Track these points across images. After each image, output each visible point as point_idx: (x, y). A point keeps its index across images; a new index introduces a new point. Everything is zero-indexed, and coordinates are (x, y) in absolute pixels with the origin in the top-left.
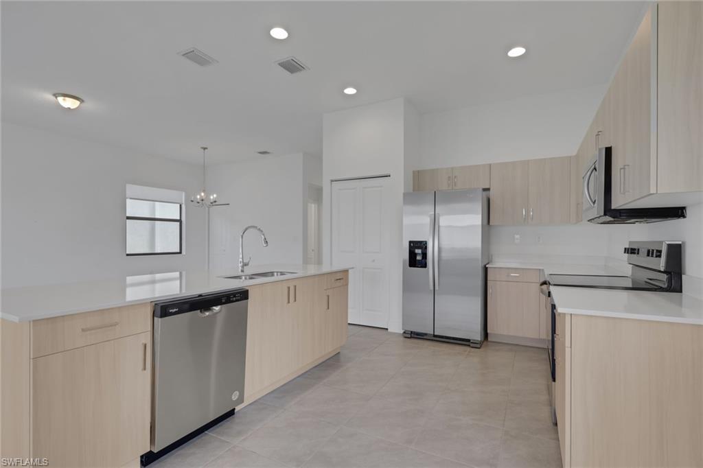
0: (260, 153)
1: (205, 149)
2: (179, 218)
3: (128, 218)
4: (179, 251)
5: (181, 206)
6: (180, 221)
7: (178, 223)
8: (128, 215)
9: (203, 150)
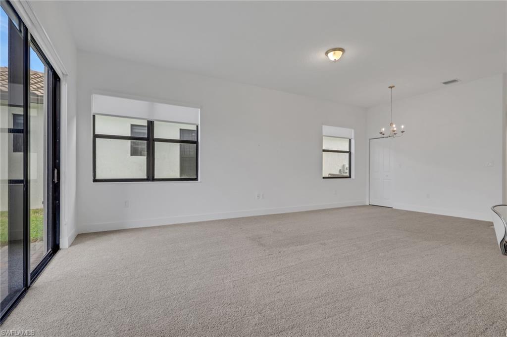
0: (445, 83)
1: (391, 87)
2: (348, 150)
3: (324, 151)
4: (349, 176)
5: (350, 140)
6: (350, 152)
7: (348, 154)
8: (324, 149)
9: (390, 89)
